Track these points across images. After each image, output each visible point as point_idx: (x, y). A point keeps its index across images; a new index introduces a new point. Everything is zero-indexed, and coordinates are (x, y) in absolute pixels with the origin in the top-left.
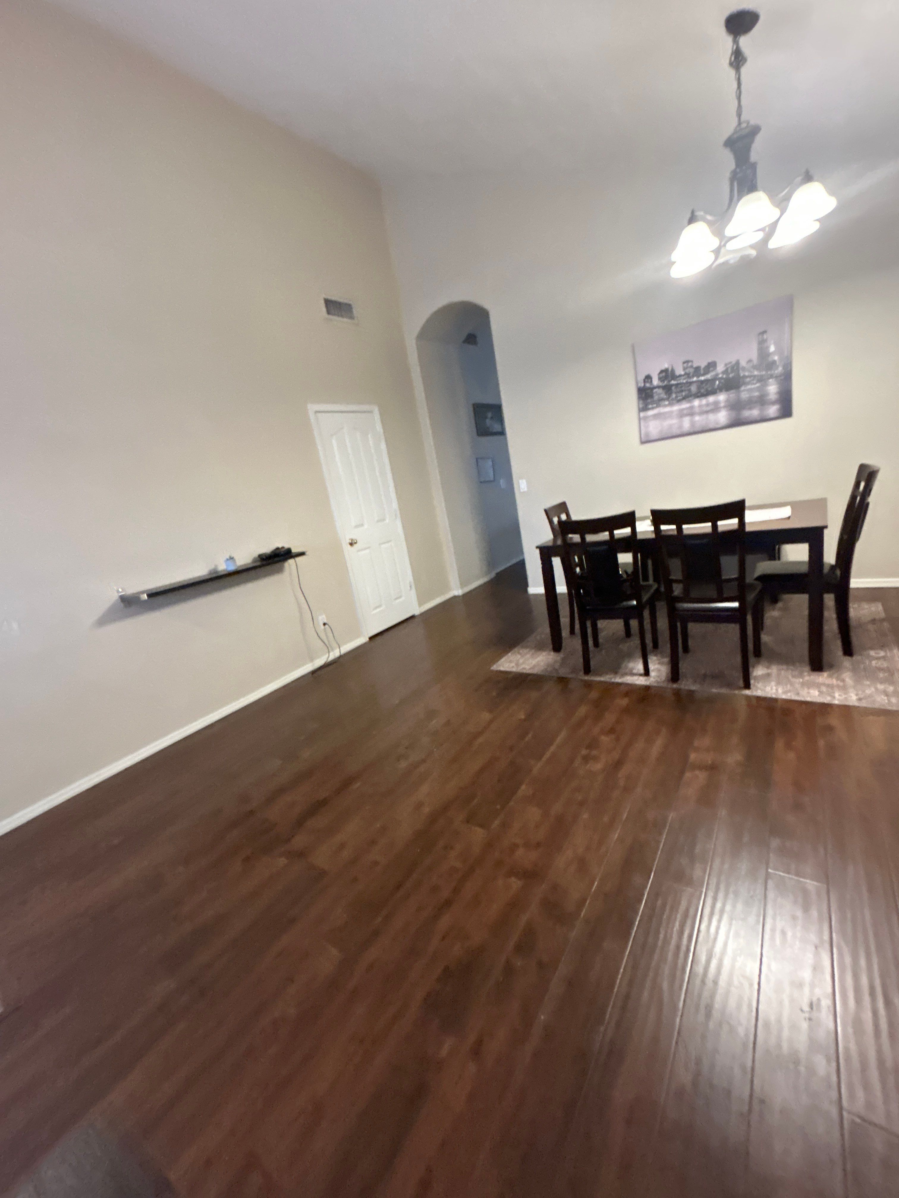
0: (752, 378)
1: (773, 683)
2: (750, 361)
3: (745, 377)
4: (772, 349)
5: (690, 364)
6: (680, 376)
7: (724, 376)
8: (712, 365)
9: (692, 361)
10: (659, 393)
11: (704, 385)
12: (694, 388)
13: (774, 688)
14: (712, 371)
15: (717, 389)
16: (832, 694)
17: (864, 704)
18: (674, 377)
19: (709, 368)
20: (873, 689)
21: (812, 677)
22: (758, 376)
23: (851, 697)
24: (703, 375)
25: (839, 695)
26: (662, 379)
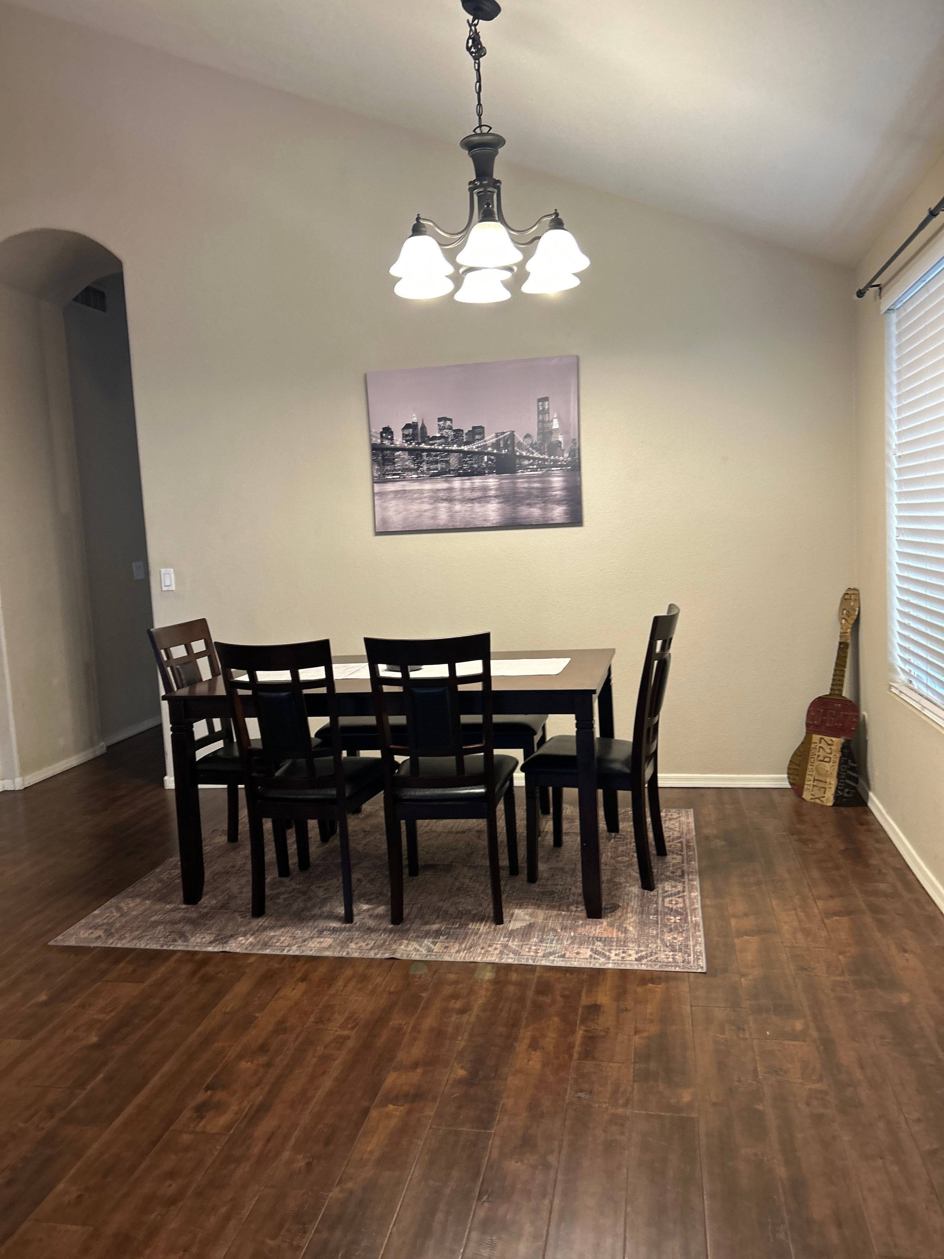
0: (531, 461)
1: (535, 939)
2: (528, 436)
3: (521, 457)
4: (556, 425)
5: (448, 423)
6: (434, 438)
7: (495, 451)
8: (477, 432)
9: (450, 420)
10: (403, 459)
11: (467, 459)
12: (453, 460)
13: (533, 948)
14: (478, 440)
15: (484, 469)
16: (608, 954)
17: (644, 967)
18: (426, 439)
19: (474, 437)
20: (659, 941)
21: (588, 927)
22: (539, 459)
23: (630, 955)
24: (466, 444)
25: (616, 955)
26: (408, 438)
